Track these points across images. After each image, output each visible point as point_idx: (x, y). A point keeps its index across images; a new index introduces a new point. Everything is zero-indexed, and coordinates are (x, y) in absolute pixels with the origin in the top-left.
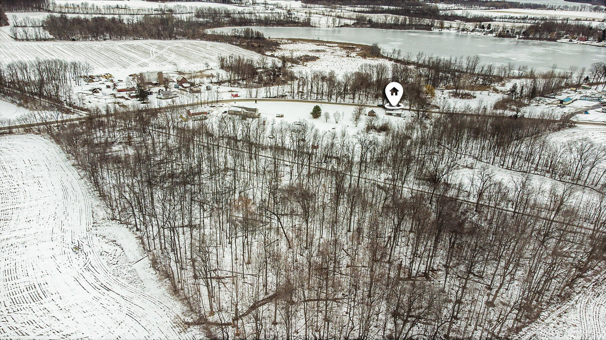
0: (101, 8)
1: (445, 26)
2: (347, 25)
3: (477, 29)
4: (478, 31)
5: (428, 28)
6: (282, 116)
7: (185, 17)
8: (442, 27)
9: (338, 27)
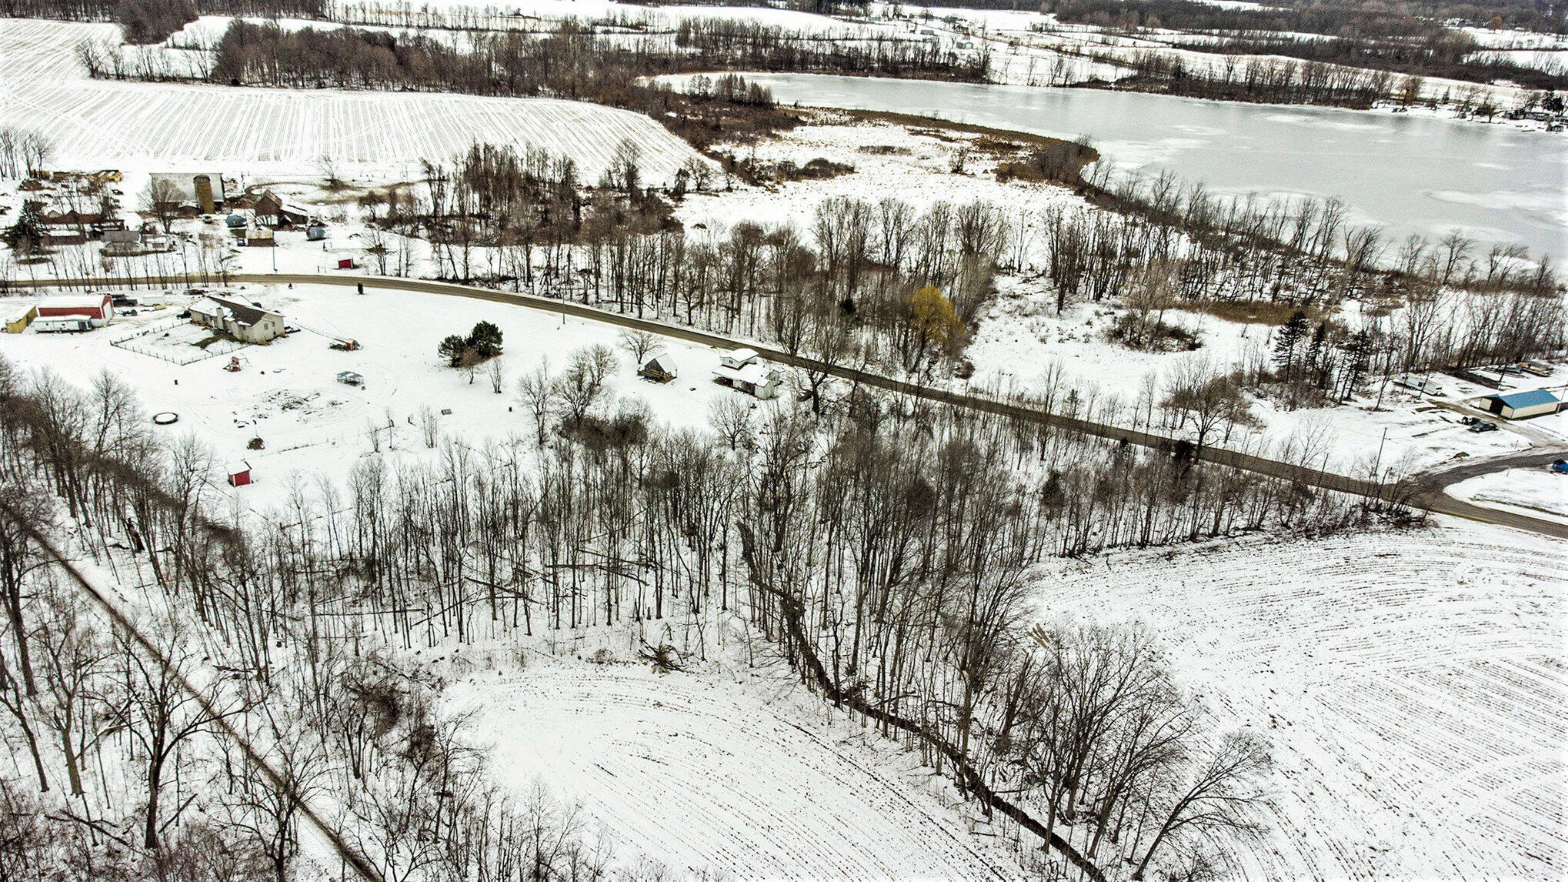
0: (446, 12)
1: (1422, 96)
2: (1095, 83)
3: (1538, 109)
4: (1537, 117)
5: (1363, 99)
6: (350, 347)
7: (632, 42)
8: (1410, 98)
9: (1064, 86)
